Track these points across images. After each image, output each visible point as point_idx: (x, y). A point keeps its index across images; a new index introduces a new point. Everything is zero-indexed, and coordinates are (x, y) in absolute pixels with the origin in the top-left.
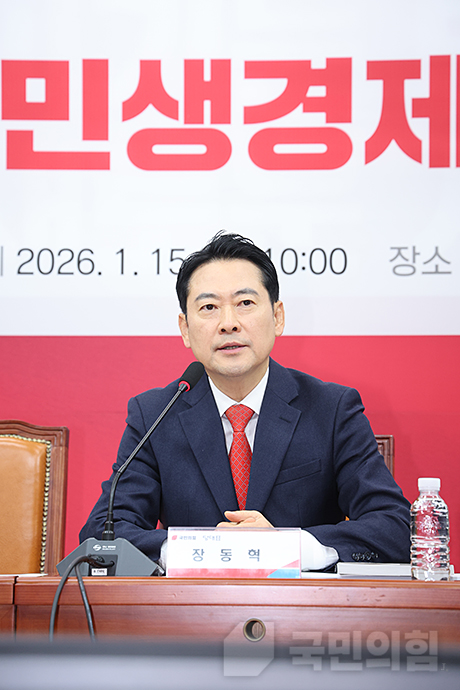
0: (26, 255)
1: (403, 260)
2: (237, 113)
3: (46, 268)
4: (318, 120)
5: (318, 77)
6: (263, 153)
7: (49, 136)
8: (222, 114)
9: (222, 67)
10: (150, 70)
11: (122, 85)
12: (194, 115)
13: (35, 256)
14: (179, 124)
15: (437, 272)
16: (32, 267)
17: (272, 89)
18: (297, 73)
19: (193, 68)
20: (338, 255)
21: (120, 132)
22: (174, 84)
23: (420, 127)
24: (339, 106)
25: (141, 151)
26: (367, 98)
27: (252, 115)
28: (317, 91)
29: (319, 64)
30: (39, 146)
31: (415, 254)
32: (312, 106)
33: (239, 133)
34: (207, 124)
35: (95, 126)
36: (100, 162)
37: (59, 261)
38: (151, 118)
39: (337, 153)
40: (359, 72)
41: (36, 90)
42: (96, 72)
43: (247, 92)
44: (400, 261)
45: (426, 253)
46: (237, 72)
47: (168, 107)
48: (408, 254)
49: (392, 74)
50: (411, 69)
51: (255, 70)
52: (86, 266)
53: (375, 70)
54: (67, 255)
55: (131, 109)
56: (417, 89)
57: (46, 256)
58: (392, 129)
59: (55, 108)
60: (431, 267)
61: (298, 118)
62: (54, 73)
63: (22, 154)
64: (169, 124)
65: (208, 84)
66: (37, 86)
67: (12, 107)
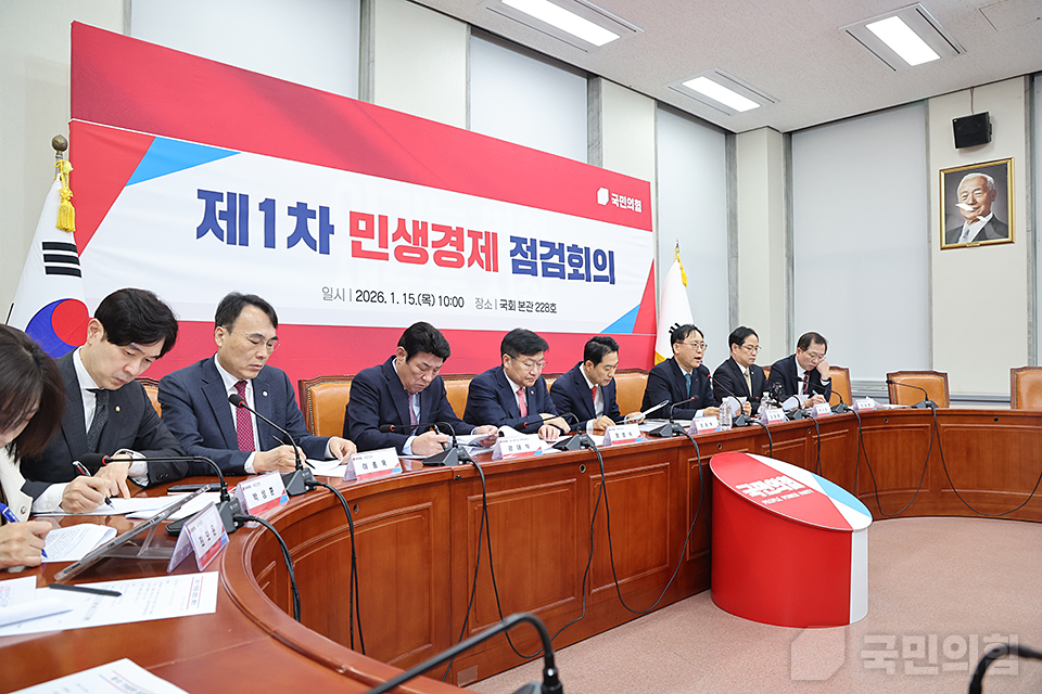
0: (360, 293)
1: (479, 304)
2: (430, 244)
3: (366, 298)
4: (454, 249)
5: (454, 233)
6: (440, 263)
7: (370, 245)
8: (425, 243)
9: (425, 225)
10: (402, 222)
11: (392, 228)
12: (416, 243)
13: (362, 294)
14: (411, 245)
15: (488, 308)
16: (361, 298)
17: (440, 236)
18: (448, 231)
19: (415, 223)
20: (461, 300)
21: (392, 245)
22: (409, 229)
23: (482, 256)
24: (461, 247)
25: (400, 254)
26: (468, 244)
27: (435, 244)
28: (454, 239)
29: (454, 229)
30: (364, 248)
31: (482, 301)
32: (452, 244)
33: (431, 251)
34: (420, 246)
35: (383, 244)
36: (385, 257)
37: (372, 296)
38: (402, 242)
39: (460, 262)
40: (466, 233)
41: (362, 225)
42: (384, 220)
43: (432, 236)
45: (485, 302)
46: (430, 227)
47: (408, 238)
48: (480, 301)
49: (475, 235)
50: (480, 235)
51: (436, 228)
52: (381, 299)
53: (471, 233)
54: (374, 294)
55: (395, 237)
56: (481, 242)
57: (366, 294)
58: (474, 257)
59: (369, 234)
60: (487, 306)
61: (448, 248)
62: (369, 218)
63: (357, 251)
64: (407, 244)
65: (421, 230)
66: (362, 224)
67: (354, 231)
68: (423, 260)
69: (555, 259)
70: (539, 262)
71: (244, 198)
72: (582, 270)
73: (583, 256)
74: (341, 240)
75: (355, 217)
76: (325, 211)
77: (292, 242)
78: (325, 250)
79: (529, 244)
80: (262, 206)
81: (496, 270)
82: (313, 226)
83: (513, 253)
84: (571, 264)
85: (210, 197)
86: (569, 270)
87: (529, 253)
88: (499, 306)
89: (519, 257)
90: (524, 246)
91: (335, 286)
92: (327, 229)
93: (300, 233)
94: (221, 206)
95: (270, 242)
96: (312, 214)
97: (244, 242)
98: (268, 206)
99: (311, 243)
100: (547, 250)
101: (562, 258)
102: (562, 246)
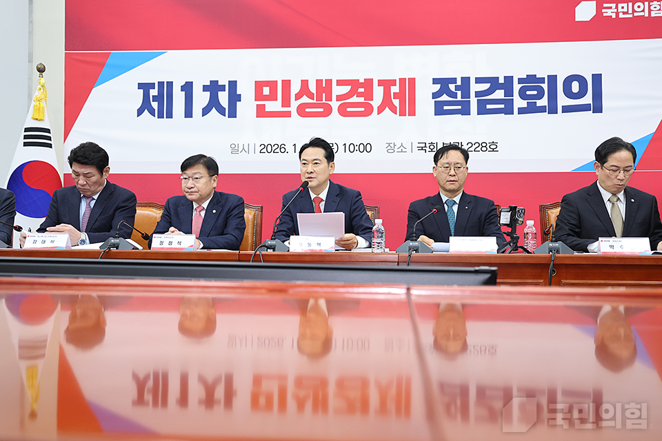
0: (263, 146)
1: (391, 148)
2: (334, 98)
3: (269, 151)
4: (361, 100)
5: (361, 85)
6: (343, 111)
7: (271, 106)
8: (329, 98)
9: (329, 82)
10: (305, 83)
11: (295, 88)
12: (319, 98)
13: (266, 147)
14: (315, 101)
15: (402, 151)
16: (265, 150)
17: (346, 89)
18: (354, 84)
19: (319, 82)
20: (368, 146)
21: (295, 104)
22: (313, 88)
23: (396, 102)
24: (369, 95)
25: (302, 111)
26: (378, 92)
27: (339, 98)
28: (361, 90)
29: (362, 81)
30: (267, 109)
31: (395, 145)
32: (359, 95)
33: (335, 104)
34: (324, 101)
35: (286, 102)
36: (288, 114)
37: (274, 148)
38: (305, 99)
39: (368, 111)
40: (375, 83)
41: (266, 91)
42: (286, 84)
43: (338, 90)
44: (389, 148)
45: (398, 145)
46: (334, 83)
47: (311, 96)
48: (392, 145)
49: (386, 84)
50: (393, 82)
51: (340, 83)
52: (283, 150)
53: (381, 83)
54: (276, 146)
55: (298, 97)
56: (395, 89)
57: (269, 146)
58: (386, 103)
59: (273, 97)
60: (400, 150)
61: (355, 99)
62: (272, 85)
63: (261, 112)
64: (311, 101)
65: (324, 87)
66: (264, 90)
67: (259, 96)
68: (327, 111)
69: (499, 94)
70: (474, 101)
71: (170, 84)
72: (543, 102)
73: (545, 86)
74: (247, 105)
75: (259, 85)
76: (233, 85)
77: (206, 111)
78: (233, 114)
79: (459, 83)
80: (183, 88)
81: (412, 113)
82: (223, 97)
83: (435, 95)
84: (523, 95)
85: (145, 87)
86: (519, 103)
87: (459, 93)
88: (415, 149)
89: (445, 98)
90: (452, 87)
91: (241, 141)
92: (235, 98)
93: (214, 103)
94: (153, 92)
95: (189, 113)
96: (222, 88)
97: (170, 115)
98: (188, 88)
99: (221, 111)
100: (486, 86)
101: (509, 92)
102: (509, 79)
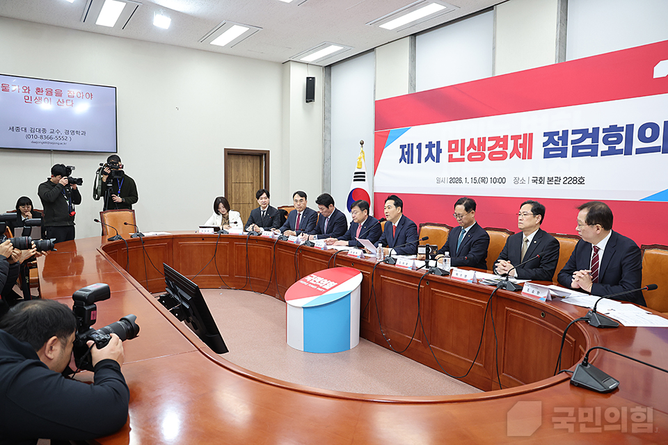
0: (451, 179)
1: (516, 181)
2: (487, 149)
3: (454, 182)
4: (501, 149)
5: (502, 140)
6: (491, 158)
7: (456, 155)
8: (484, 150)
9: (484, 138)
10: (472, 140)
11: (467, 144)
12: (479, 150)
14: (477, 151)
15: (523, 183)
16: (452, 181)
17: (493, 143)
18: (497, 139)
19: (479, 139)
20: (504, 179)
21: (467, 153)
22: (476, 143)
23: (521, 150)
24: (505, 146)
25: (470, 159)
26: (511, 144)
27: (490, 149)
28: (501, 143)
29: (502, 137)
30: (454, 157)
31: (519, 179)
32: (500, 146)
33: (487, 153)
34: (481, 151)
35: (462, 154)
36: (463, 160)
38: (472, 150)
39: (505, 157)
40: (509, 138)
42: (463, 141)
43: (489, 144)
45: (521, 179)
46: (487, 139)
47: (475, 148)
48: (517, 179)
49: (515, 138)
50: (519, 137)
51: (490, 139)
52: (460, 181)
53: (513, 137)
54: (457, 179)
55: (468, 149)
56: (521, 141)
57: (454, 179)
58: (515, 151)
59: (456, 149)
60: (521, 182)
61: (498, 149)
62: (456, 142)
63: (451, 159)
64: (474, 151)
65: (482, 142)
66: (454, 145)
67: (450, 150)
68: (482, 159)
69: (588, 141)
70: (570, 147)
71: (412, 144)
72: (621, 146)
73: (623, 133)
74: (444, 156)
75: (450, 143)
76: (438, 143)
77: (426, 159)
78: (438, 161)
79: (561, 135)
80: (417, 147)
81: (530, 157)
82: (434, 151)
83: (545, 144)
84: (605, 141)
85: (402, 147)
86: (602, 147)
87: (560, 142)
88: (531, 181)
89: (551, 146)
90: (556, 138)
91: (441, 177)
92: (439, 151)
93: (430, 155)
94: (406, 150)
95: (419, 162)
96: (434, 146)
97: (412, 163)
98: (419, 146)
99: (433, 159)
100: (579, 136)
101: (595, 140)
102: (596, 130)
